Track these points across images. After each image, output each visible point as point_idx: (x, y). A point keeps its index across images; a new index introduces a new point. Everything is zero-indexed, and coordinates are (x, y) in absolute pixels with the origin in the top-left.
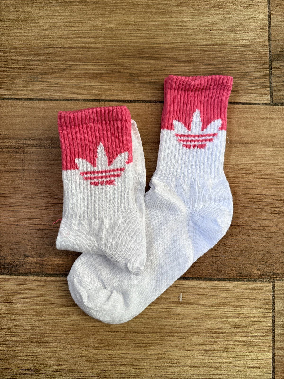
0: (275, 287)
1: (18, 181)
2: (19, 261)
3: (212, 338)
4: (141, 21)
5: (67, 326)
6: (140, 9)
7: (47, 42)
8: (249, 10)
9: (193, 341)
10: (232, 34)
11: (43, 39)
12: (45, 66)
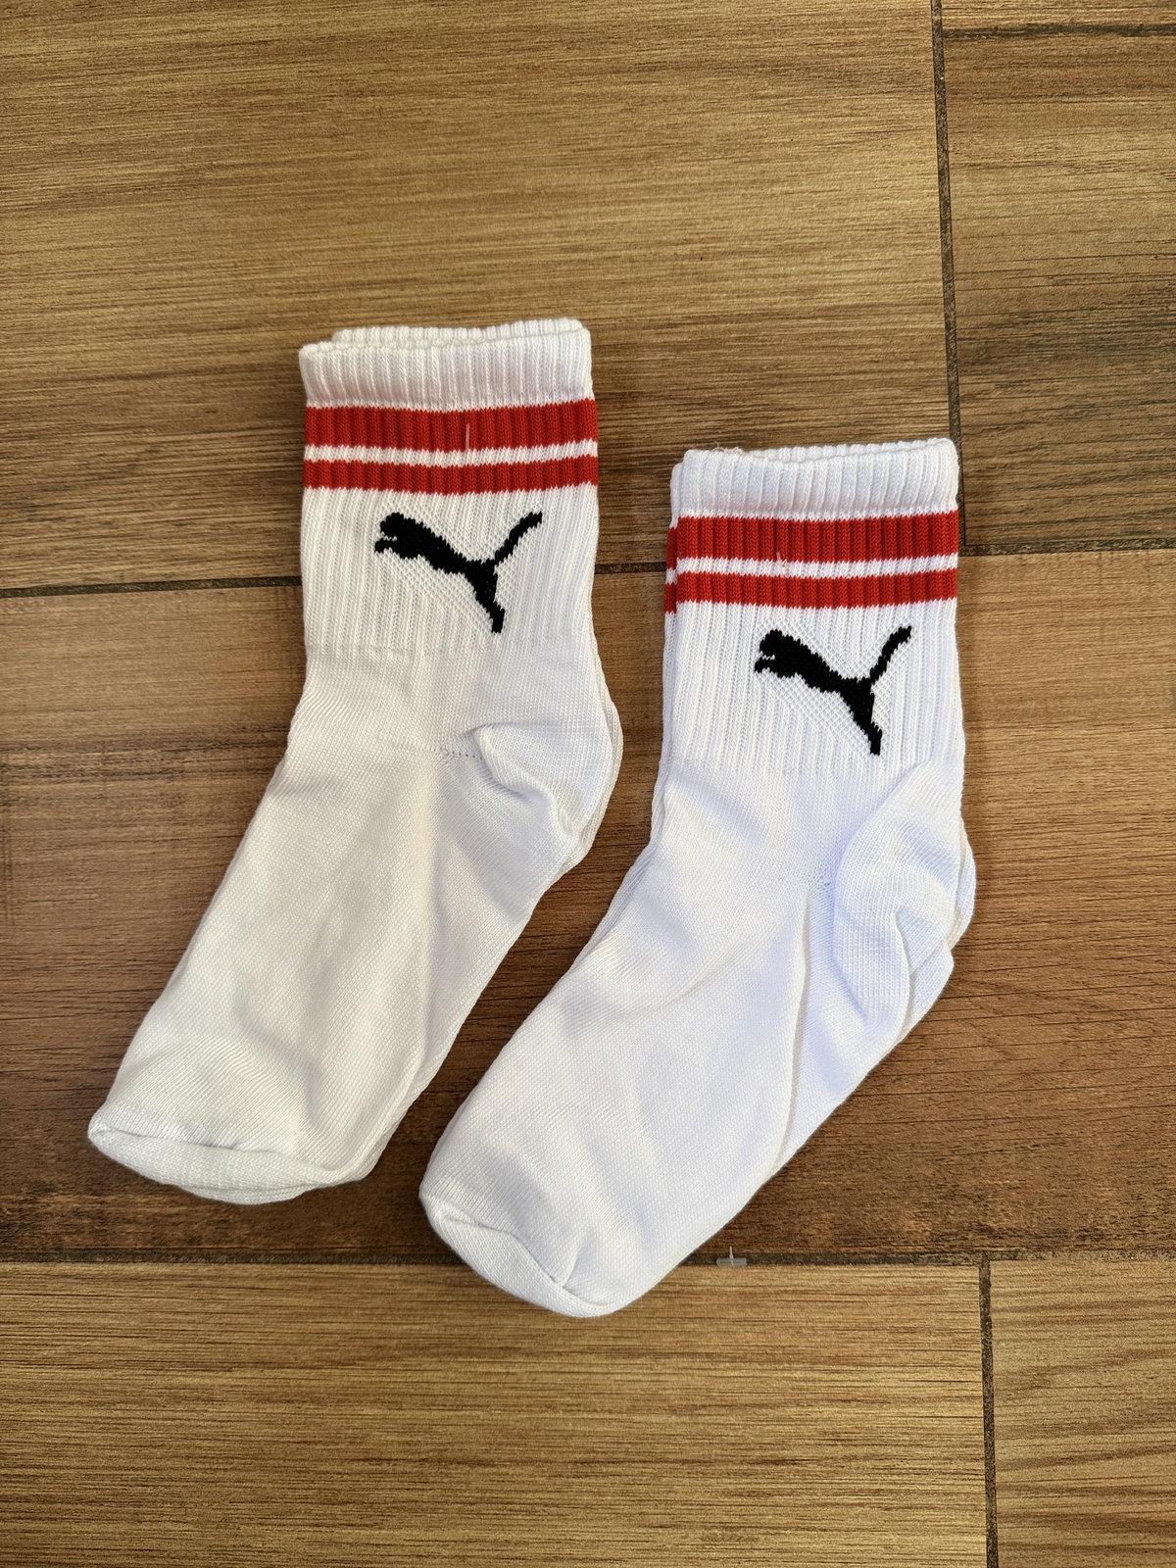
0: (993, 1284)
2: (17, 1206)
3: (749, 1481)
4: (420, 244)
5: (206, 1443)
6: (413, 194)
7: (63, 358)
9: (676, 1492)
10: (791, 266)
11: (44, 348)
12: (60, 458)
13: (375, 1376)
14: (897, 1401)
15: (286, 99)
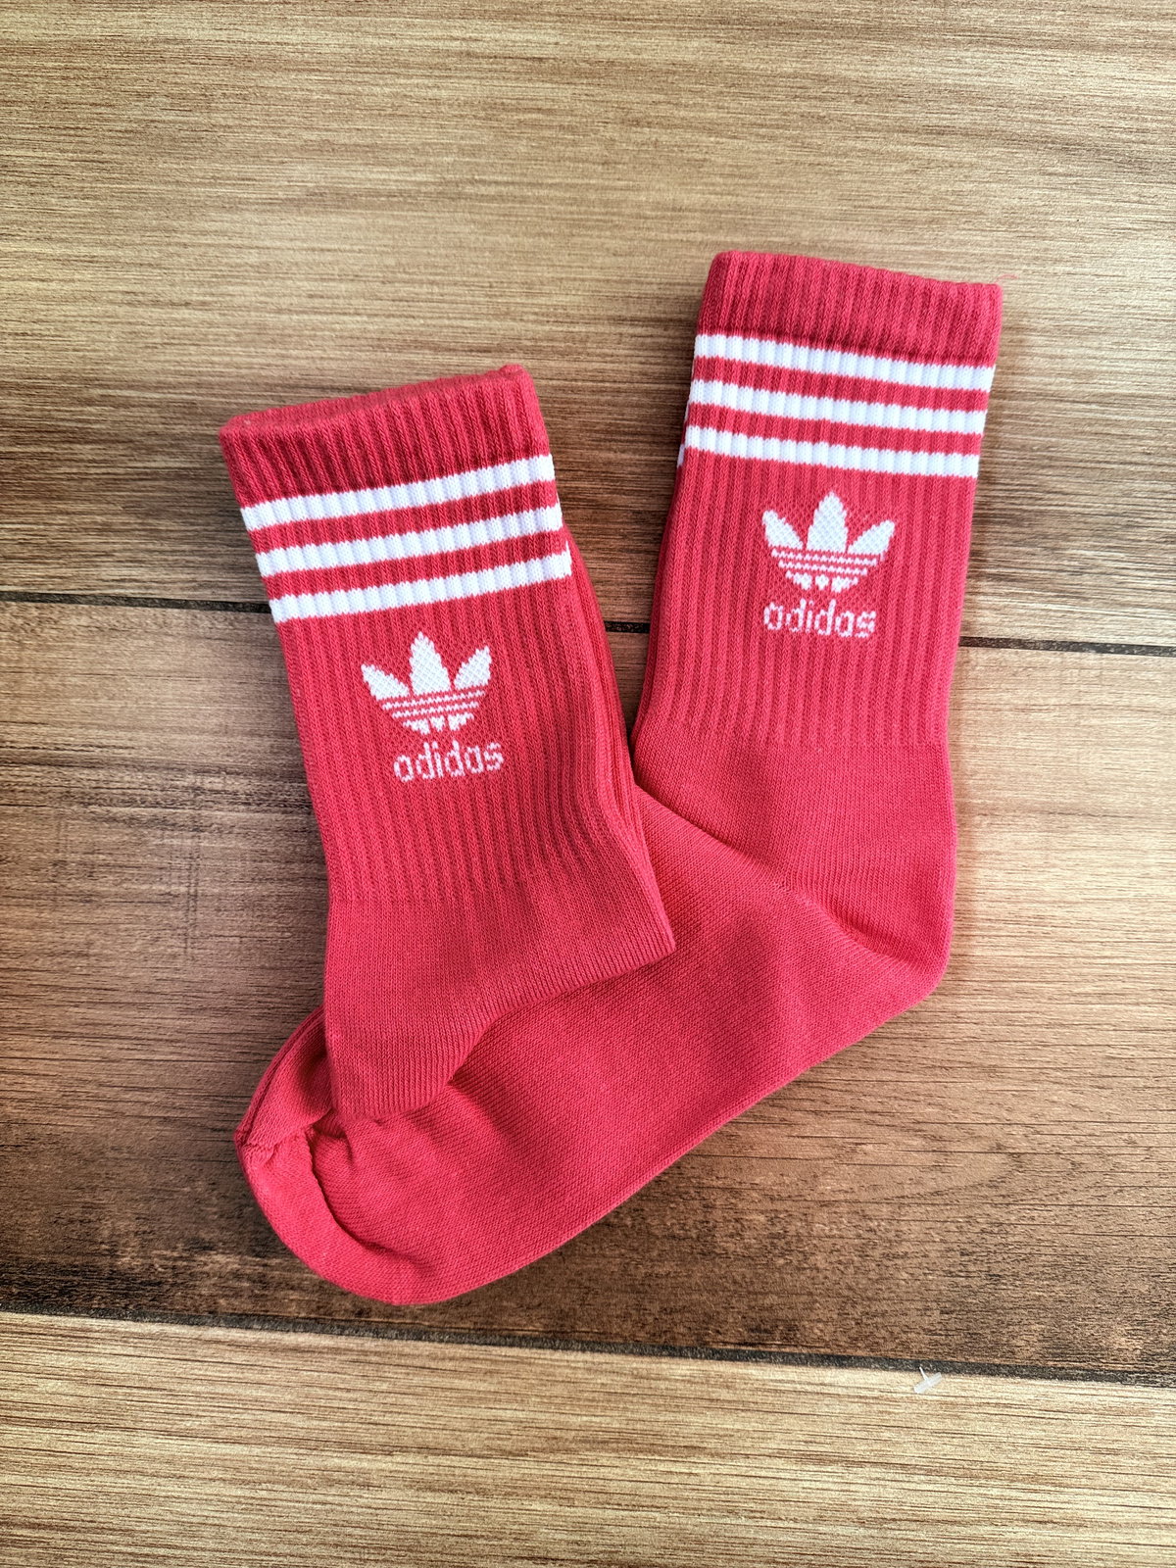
13: (548, 1469)
14: (1095, 1524)
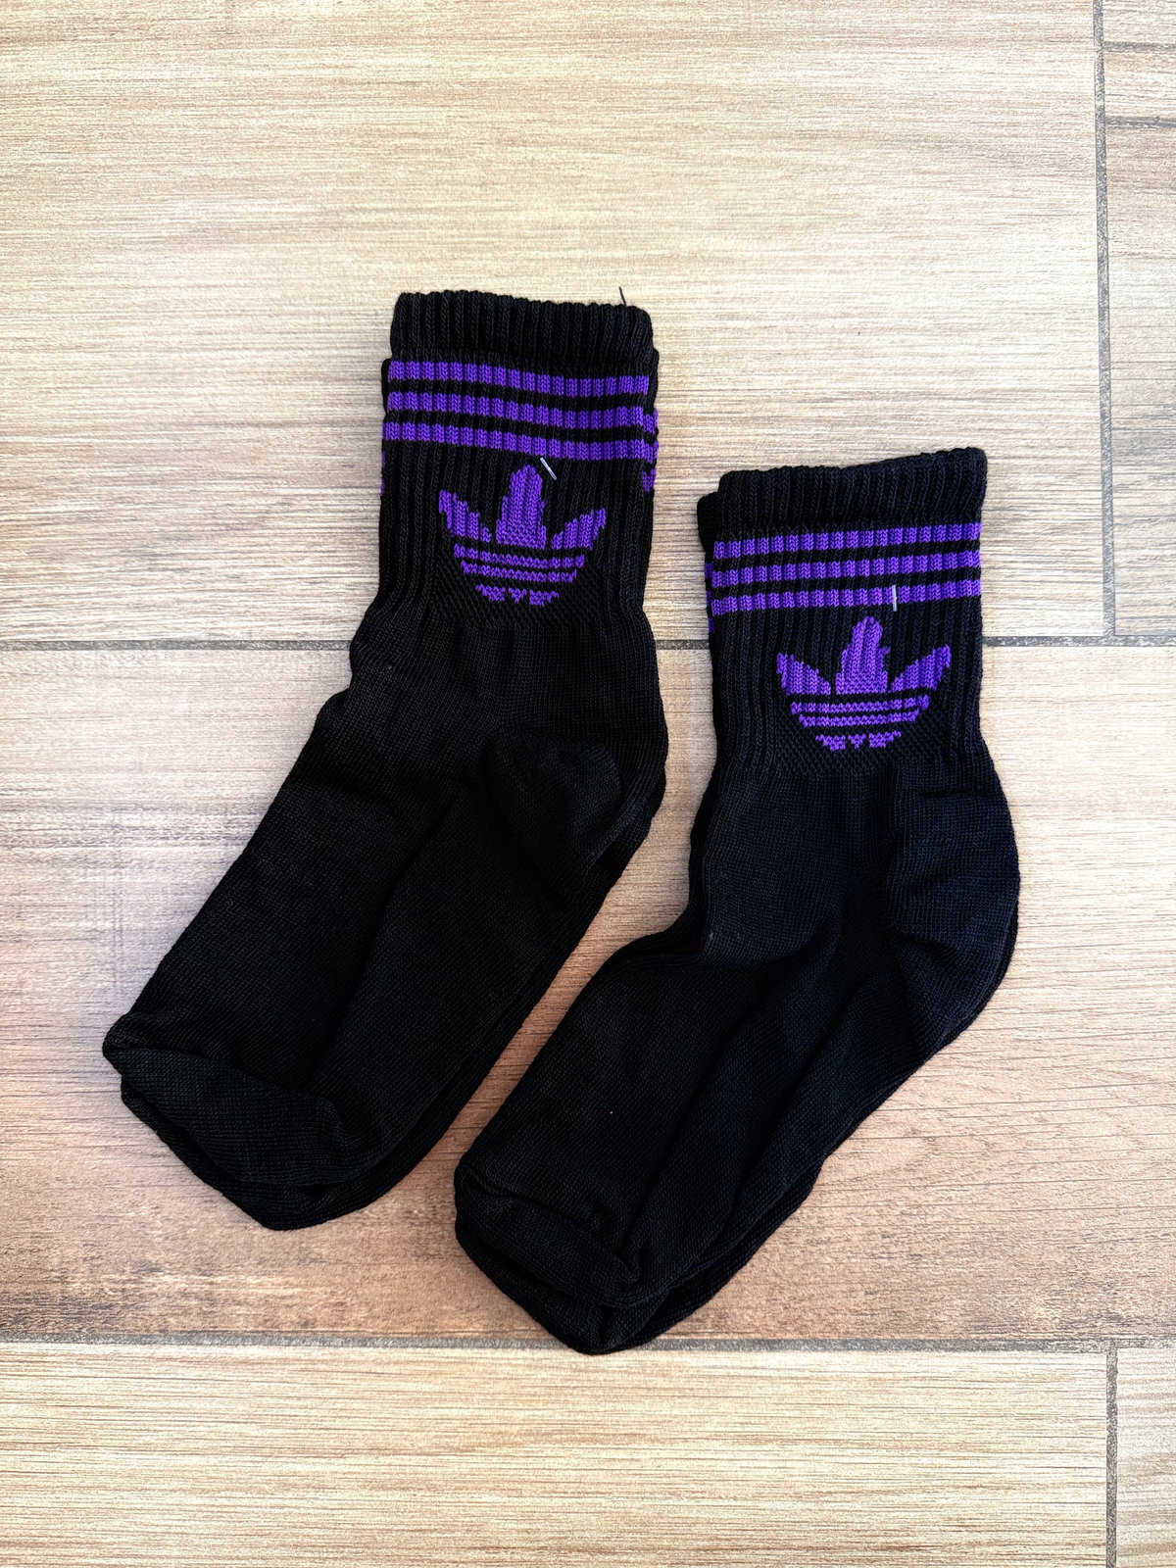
0: (1120, 1371)
1: (100, 977)
2: (120, 1287)
5: (316, 1532)
6: (564, 249)
7: (189, 400)
8: (1021, 241)
10: (949, 345)
11: (170, 390)
12: (184, 506)
15: (434, 144)
